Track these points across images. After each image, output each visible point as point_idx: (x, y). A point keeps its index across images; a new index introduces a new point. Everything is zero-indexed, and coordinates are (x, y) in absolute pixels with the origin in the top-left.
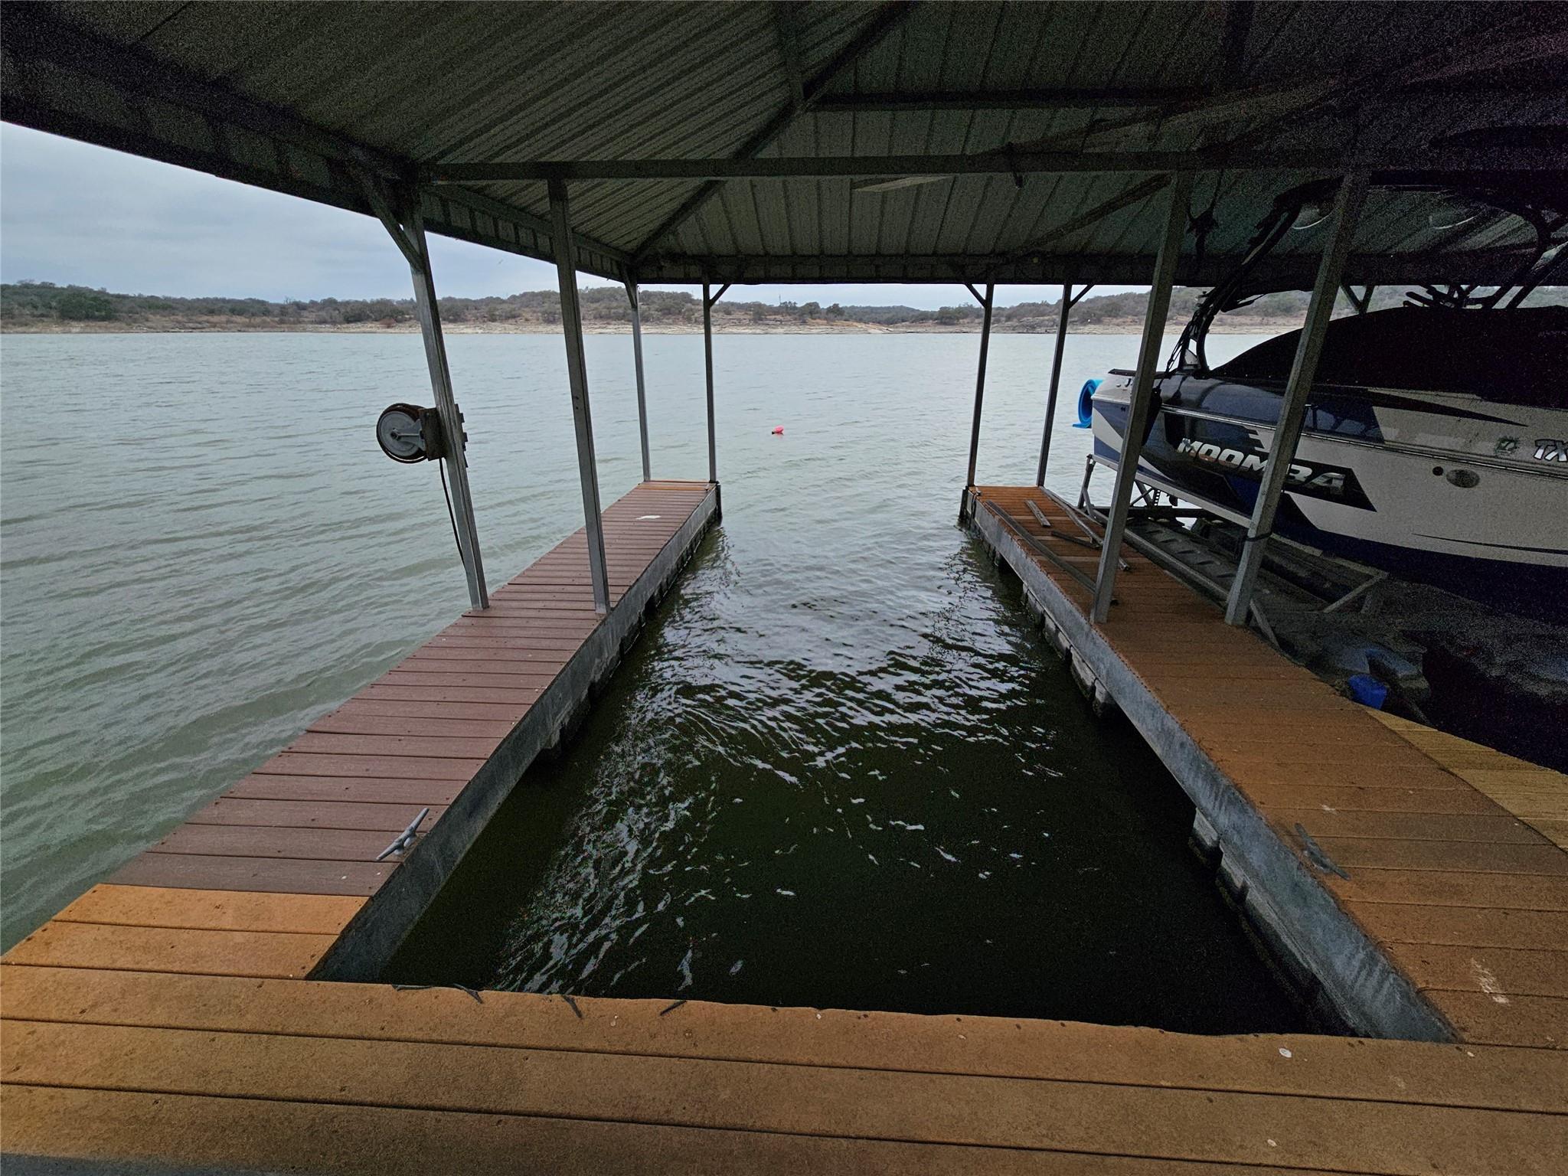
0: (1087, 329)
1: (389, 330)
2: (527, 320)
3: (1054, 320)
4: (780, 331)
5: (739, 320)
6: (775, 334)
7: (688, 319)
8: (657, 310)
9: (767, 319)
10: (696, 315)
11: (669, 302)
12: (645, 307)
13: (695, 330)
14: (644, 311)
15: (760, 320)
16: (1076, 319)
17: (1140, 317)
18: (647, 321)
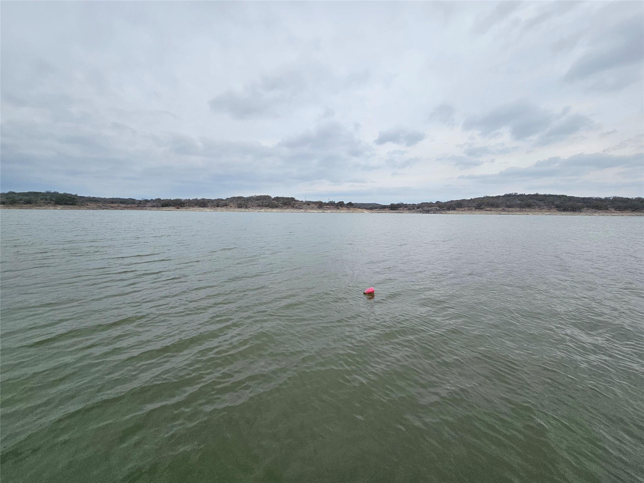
0: (450, 212)
1: (178, 210)
2: (231, 207)
3: (436, 209)
4: (329, 211)
5: (313, 207)
6: (327, 212)
7: (293, 207)
8: (281, 203)
9: (323, 207)
10: (296, 205)
11: (286, 201)
12: (277, 202)
13: (296, 211)
14: (276, 204)
15: (321, 207)
16: (445, 208)
17: (471, 208)
18: (277, 207)
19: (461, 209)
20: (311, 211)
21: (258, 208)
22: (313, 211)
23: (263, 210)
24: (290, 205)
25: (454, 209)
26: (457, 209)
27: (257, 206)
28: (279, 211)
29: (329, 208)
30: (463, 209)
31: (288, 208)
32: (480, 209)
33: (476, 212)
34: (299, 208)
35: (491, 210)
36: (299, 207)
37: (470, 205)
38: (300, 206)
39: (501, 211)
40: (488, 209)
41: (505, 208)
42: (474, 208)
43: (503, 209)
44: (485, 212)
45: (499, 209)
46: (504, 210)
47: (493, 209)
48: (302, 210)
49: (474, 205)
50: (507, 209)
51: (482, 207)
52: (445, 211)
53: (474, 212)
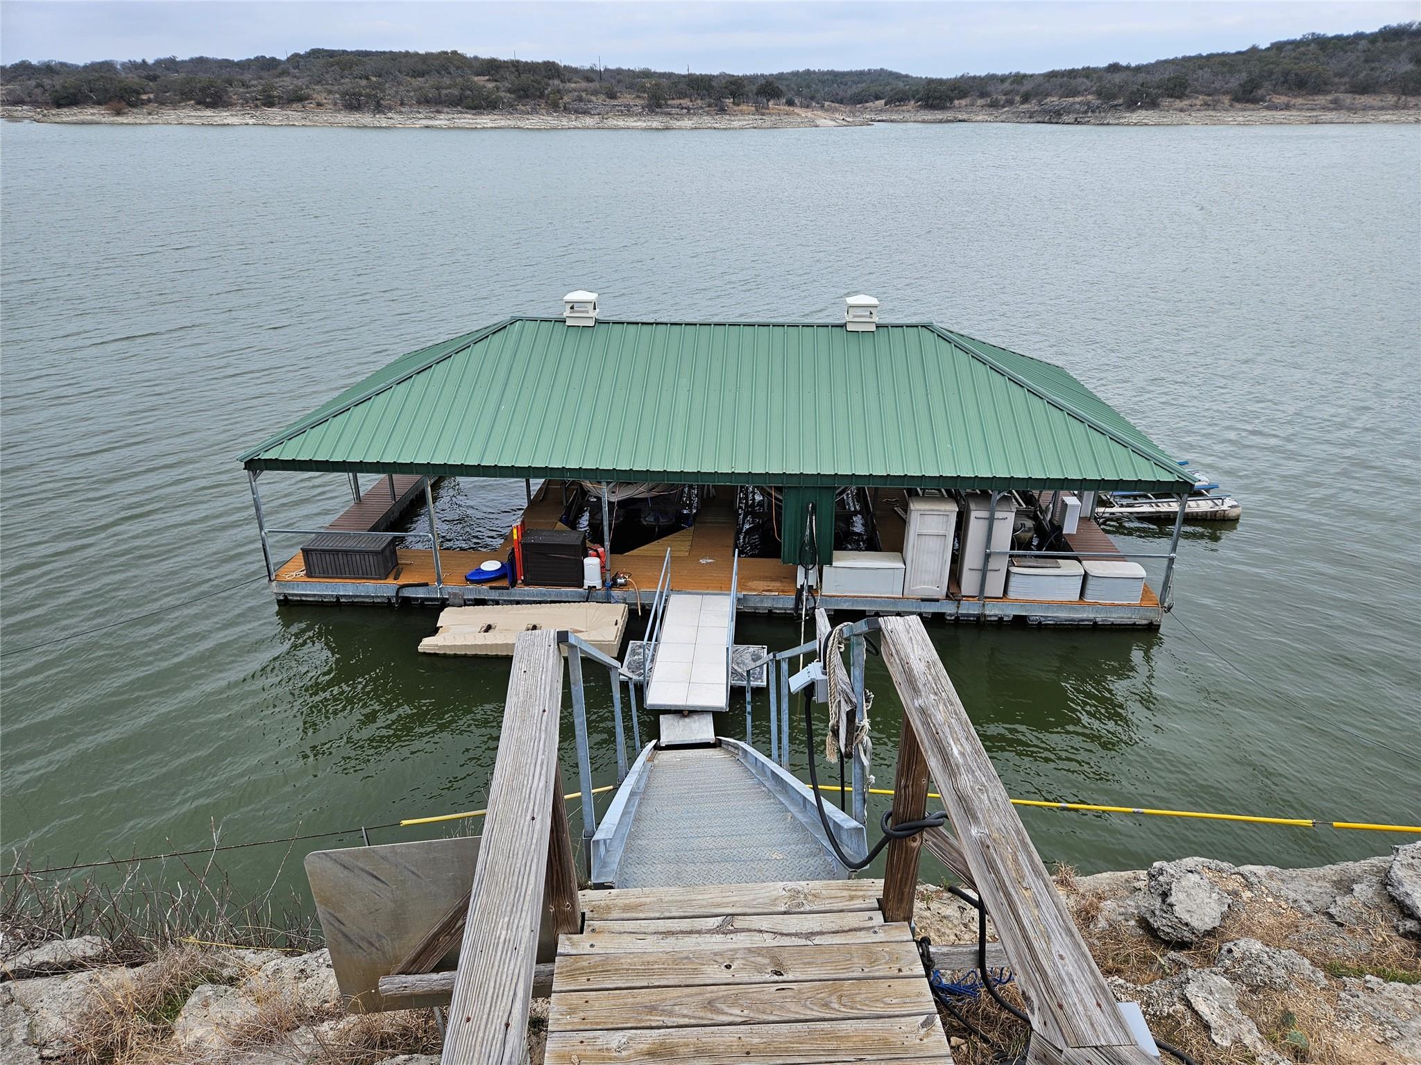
0: (1135, 117)
1: (120, 119)
2: (319, 105)
3: (1088, 103)
4: (687, 123)
5: (628, 107)
6: (680, 128)
7: (554, 107)
8: (509, 91)
9: (668, 106)
10: (566, 99)
11: (526, 78)
12: (491, 85)
13: (565, 122)
14: (490, 93)
15: (659, 106)
16: (1121, 101)
17: (1216, 98)
18: (494, 108)
19: (1179, 104)
20: (621, 123)
21: (424, 111)
22: (631, 122)
23: (442, 120)
24: (542, 96)
25: (1152, 104)
26: (1166, 102)
27: (419, 103)
28: (503, 123)
29: (688, 109)
30: (1187, 102)
31: (534, 111)
32: (1247, 101)
33: (1228, 117)
34: (576, 111)
35: (1287, 107)
36: (576, 105)
37: (1217, 85)
38: (580, 99)
39: (1324, 108)
40: (1282, 99)
41: (1341, 96)
42: (1226, 100)
43: (1335, 101)
44: (1265, 113)
45: (1322, 100)
46: (1337, 106)
47: (1300, 101)
48: (589, 121)
49: (1234, 83)
50: (1347, 99)
51: (1261, 92)
52: (1117, 115)
53: (1223, 114)
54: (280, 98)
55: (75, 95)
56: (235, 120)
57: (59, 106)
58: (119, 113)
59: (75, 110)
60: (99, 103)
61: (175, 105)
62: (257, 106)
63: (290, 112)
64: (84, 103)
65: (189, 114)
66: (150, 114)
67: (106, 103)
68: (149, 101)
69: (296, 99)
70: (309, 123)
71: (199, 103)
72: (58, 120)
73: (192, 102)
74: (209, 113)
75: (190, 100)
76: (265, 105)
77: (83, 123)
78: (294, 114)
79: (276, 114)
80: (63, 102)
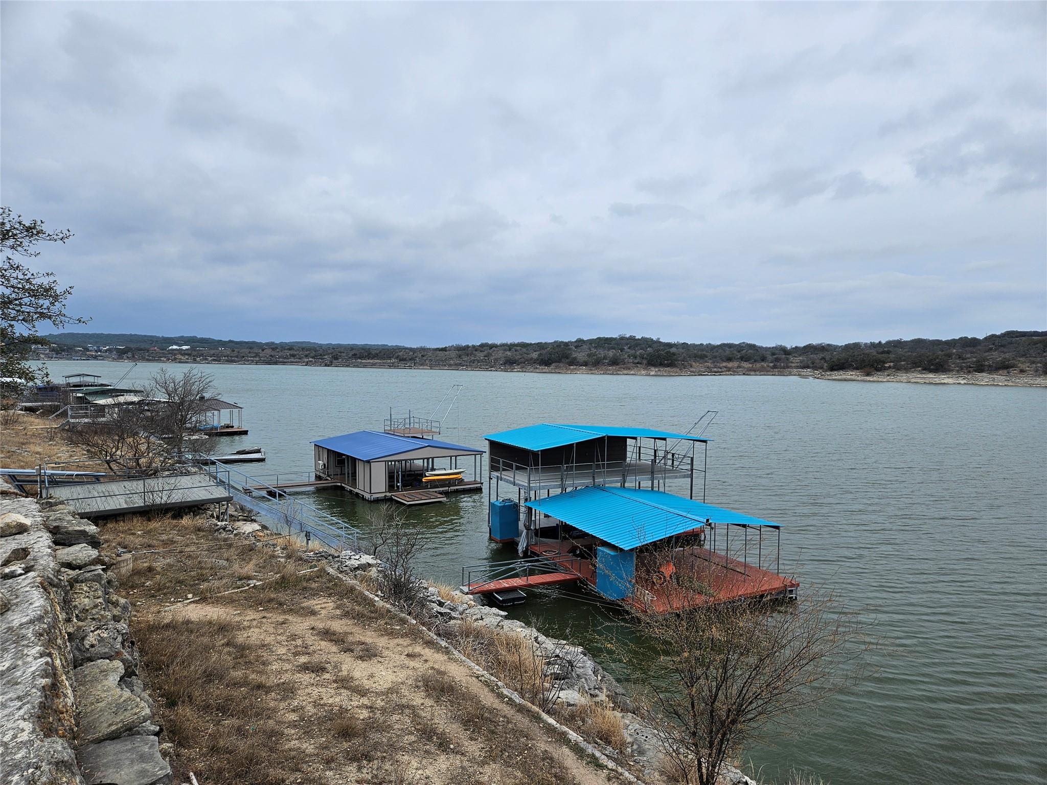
54: (990, 366)
55: (843, 364)
56: (950, 381)
57: (832, 369)
58: (868, 375)
59: (841, 372)
60: (857, 369)
61: (907, 370)
62: (969, 372)
63: (995, 376)
64: (848, 368)
65: (917, 376)
66: (888, 375)
67: (861, 369)
68: (890, 367)
69: (1004, 367)
70: (1010, 384)
71: (925, 369)
72: (830, 378)
73: (920, 369)
74: (931, 375)
75: (919, 367)
76: (976, 371)
77: (845, 380)
78: (999, 378)
79: (984, 378)
80: (835, 368)
